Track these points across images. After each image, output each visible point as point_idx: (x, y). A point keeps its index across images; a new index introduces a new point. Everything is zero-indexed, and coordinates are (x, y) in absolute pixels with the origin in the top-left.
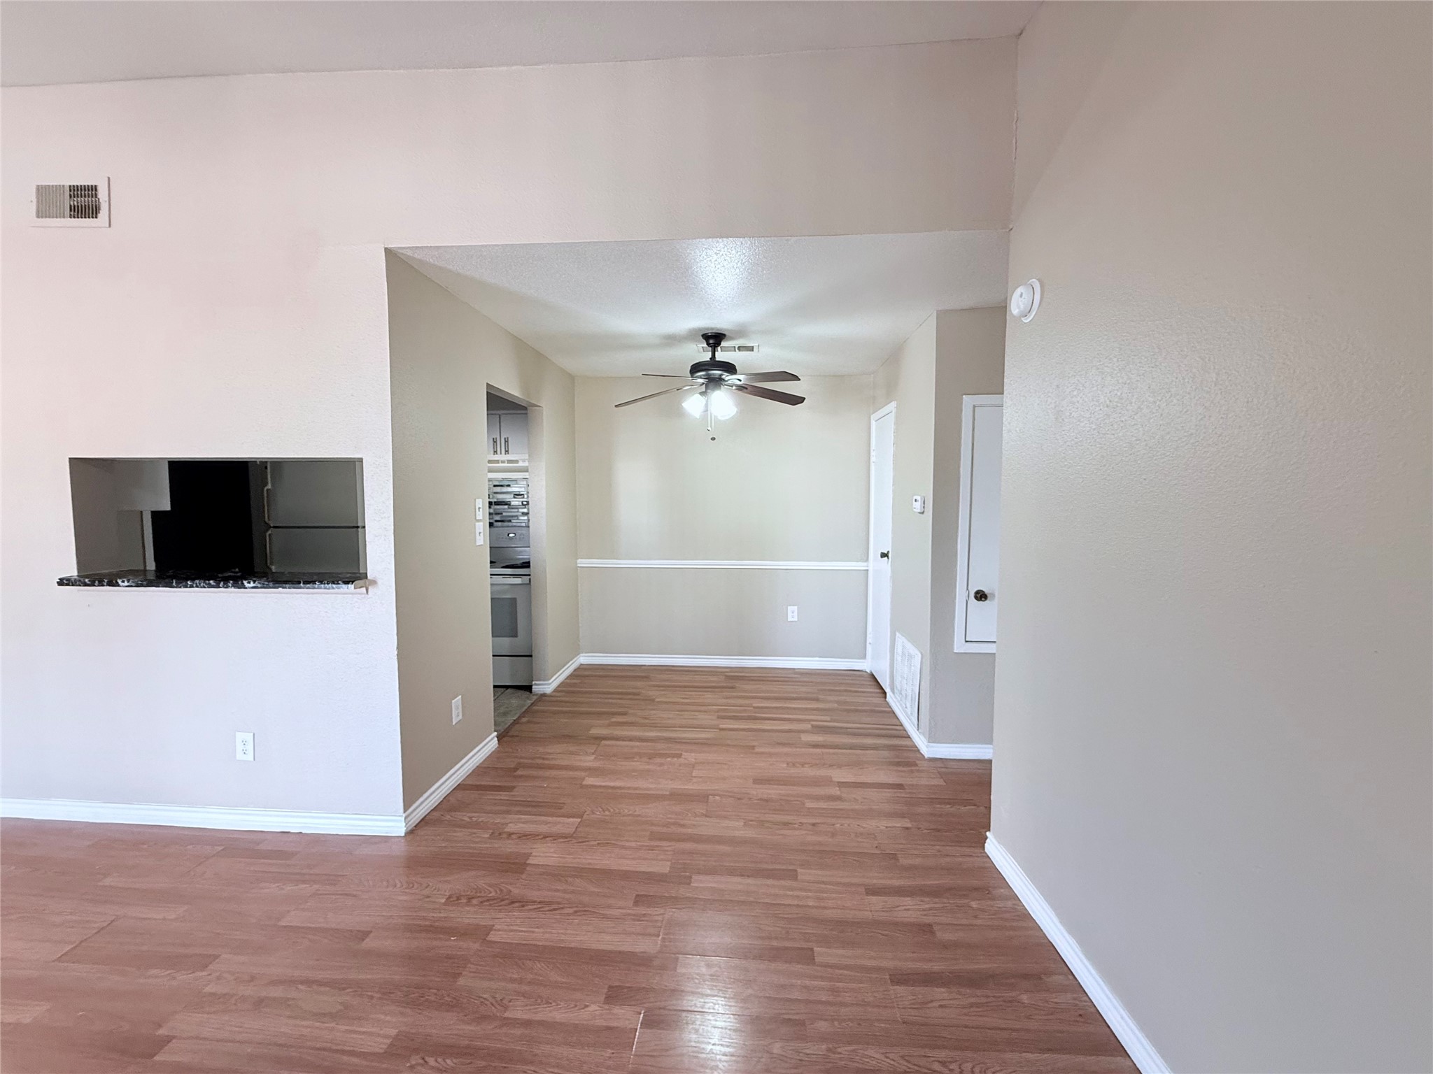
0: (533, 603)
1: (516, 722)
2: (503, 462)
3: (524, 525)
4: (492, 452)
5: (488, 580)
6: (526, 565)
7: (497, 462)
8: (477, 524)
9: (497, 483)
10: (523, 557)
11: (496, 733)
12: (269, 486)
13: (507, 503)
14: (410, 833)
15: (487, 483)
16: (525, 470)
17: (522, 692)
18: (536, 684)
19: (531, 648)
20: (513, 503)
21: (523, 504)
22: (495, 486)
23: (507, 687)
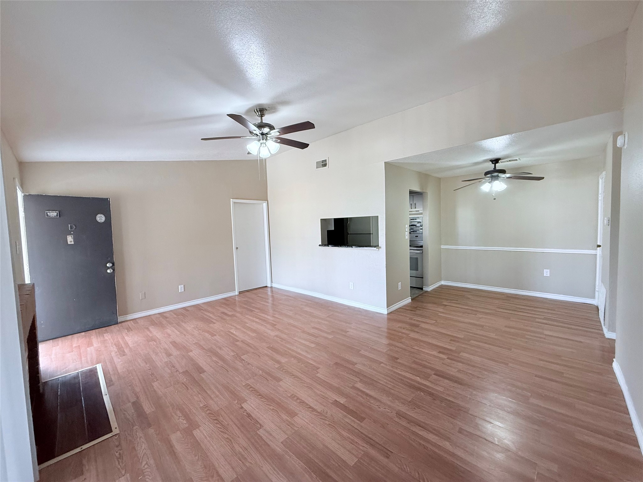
0: (424, 260)
1: (417, 297)
2: (414, 211)
3: (421, 233)
4: (410, 208)
5: (409, 251)
6: (422, 247)
7: (412, 211)
8: (406, 232)
9: (412, 219)
10: (421, 244)
11: (410, 297)
12: (349, 223)
13: (415, 225)
14: (388, 314)
15: (409, 219)
16: (421, 214)
17: (420, 290)
18: (424, 287)
19: (422, 275)
20: (417, 225)
21: (421, 226)
22: (411, 219)
23: (414, 287)
